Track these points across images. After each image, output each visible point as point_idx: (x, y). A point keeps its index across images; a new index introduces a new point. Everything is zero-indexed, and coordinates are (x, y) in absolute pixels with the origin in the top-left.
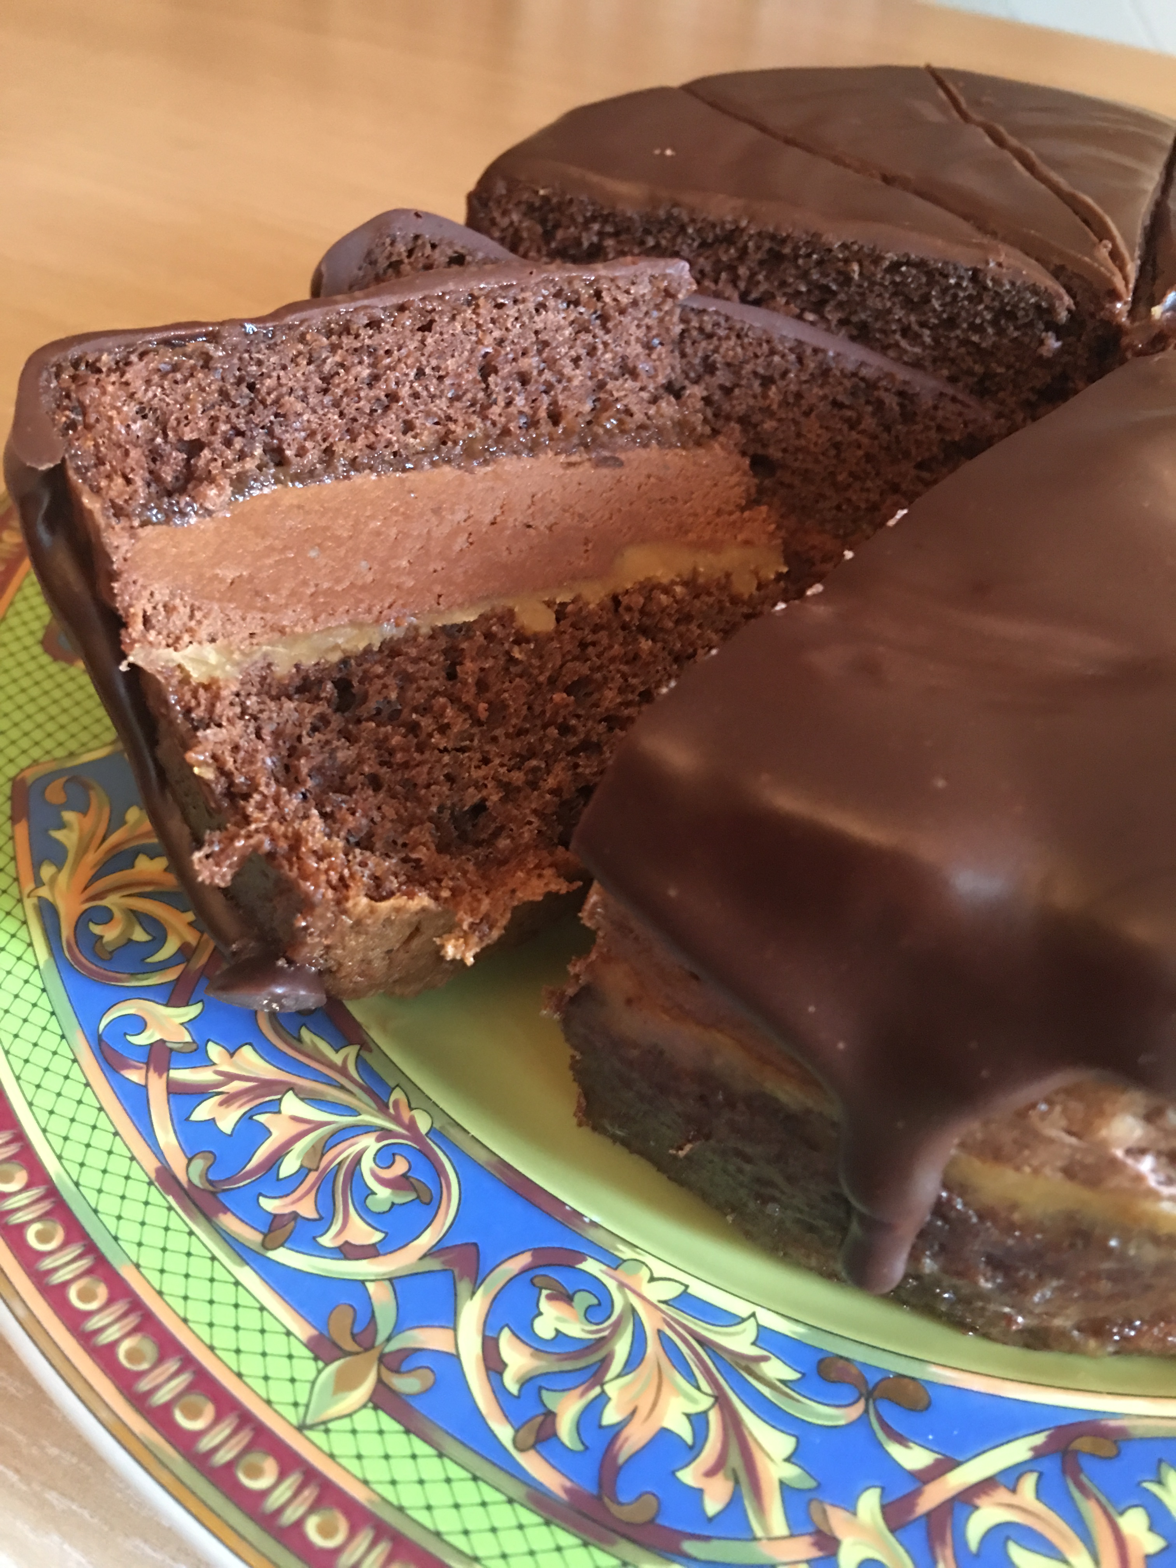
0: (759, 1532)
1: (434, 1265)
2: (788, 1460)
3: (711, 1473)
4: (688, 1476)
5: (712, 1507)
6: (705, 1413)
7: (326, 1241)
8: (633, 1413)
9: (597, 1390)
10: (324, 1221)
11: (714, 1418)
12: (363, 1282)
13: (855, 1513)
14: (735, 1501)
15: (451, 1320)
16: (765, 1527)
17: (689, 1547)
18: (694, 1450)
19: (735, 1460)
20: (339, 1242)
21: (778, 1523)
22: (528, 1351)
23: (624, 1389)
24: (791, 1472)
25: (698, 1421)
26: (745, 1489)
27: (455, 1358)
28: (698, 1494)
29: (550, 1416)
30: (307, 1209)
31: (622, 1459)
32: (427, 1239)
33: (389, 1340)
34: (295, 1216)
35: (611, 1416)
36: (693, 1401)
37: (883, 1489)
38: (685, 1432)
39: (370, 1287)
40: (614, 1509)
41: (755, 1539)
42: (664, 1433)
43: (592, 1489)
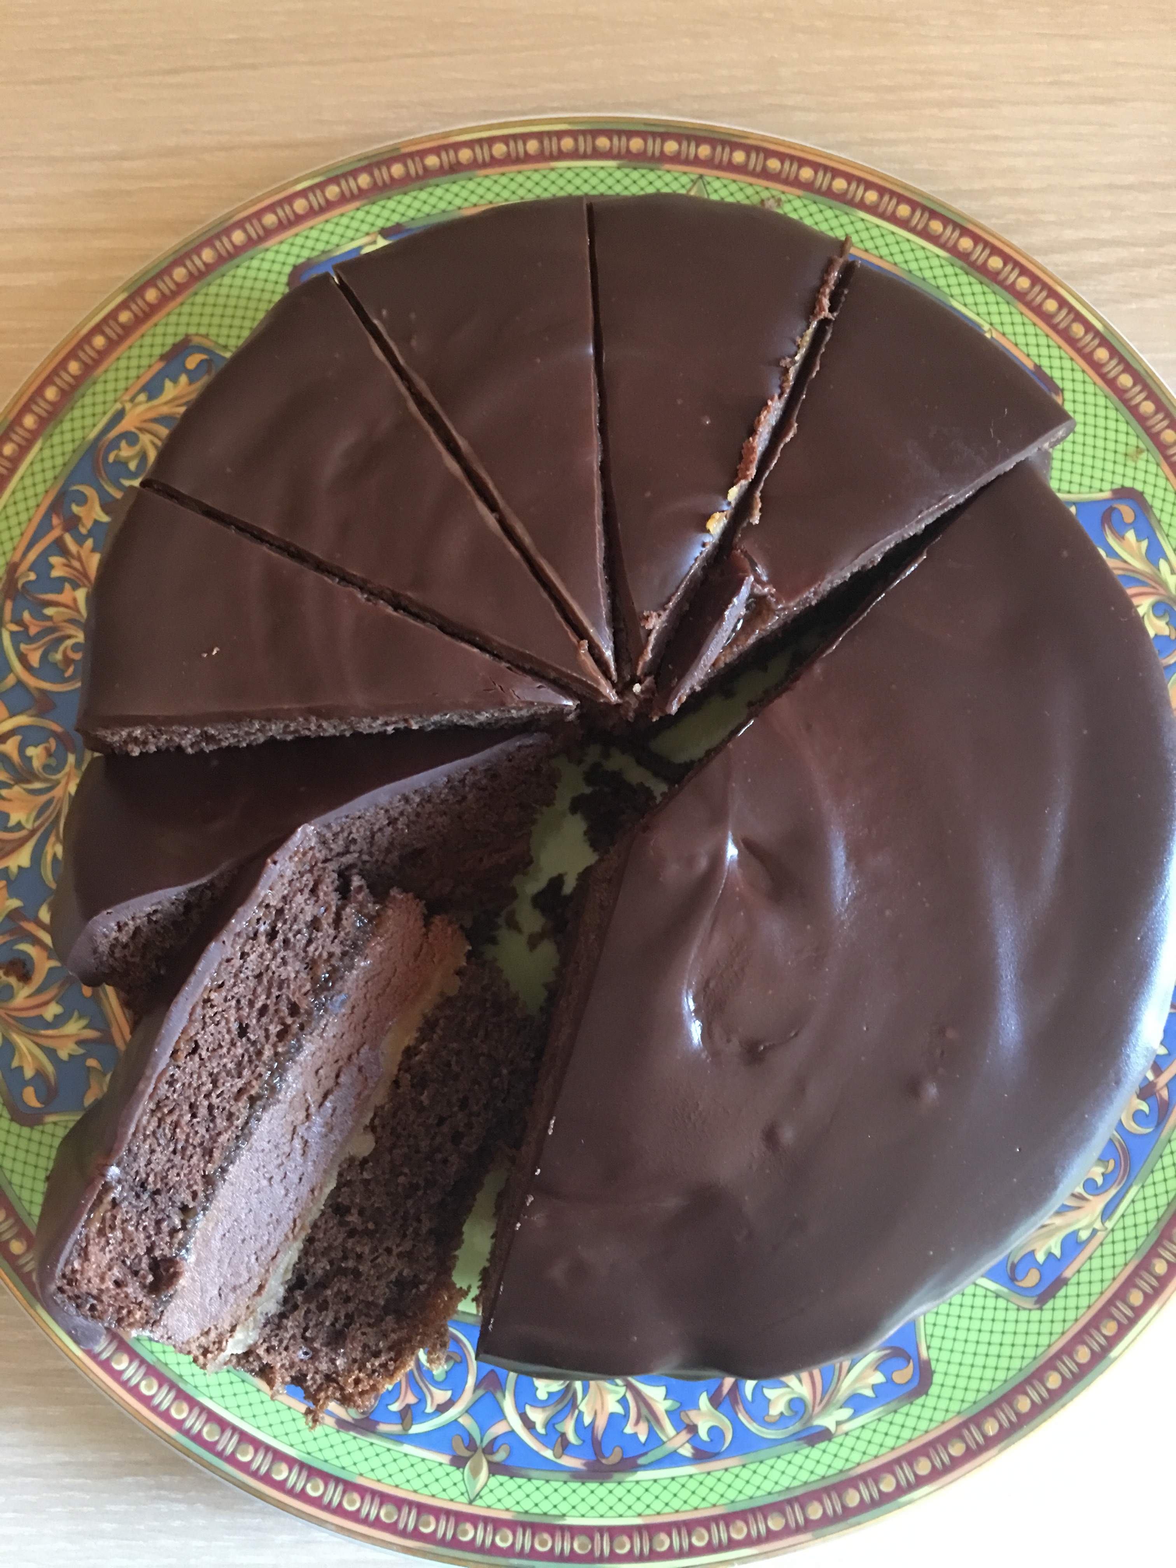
0: (664, 1439)
1: (480, 1392)
2: (665, 1399)
3: (637, 1422)
4: (628, 1430)
5: (643, 1438)
6: (624, 1397)
7: (429, 1409)
8: (596, 1414)
9: (577, 1412)
10: (422, 1400)
11: (629, 1397)
12: (456, 1420)
13: (699, 1409)
14: (651, 1432)
15: (501, 1415)
16: (666, 1435)
17: (641, 1461)
18: (626, 1416)
19: (644, 1411)
20: (434, 1407)
21: (670, 1430)
22: (540, 1410)
23: (587, 1404)
24: (668, 1404)
25: (623, 1401)
26: (653, 1423)
27: (512, 1432)
28: (635, 1435)
29: (563, 1435)
30: (411, 1399)
31: (599, 1437)
32: (471, 1381)
33: (482, 1441)
34: (408, 1407)
35: (587, 1420)
36: (616, 1392)
37: (707, 1391)
38: (619, 1409)
39: (461, 1420)
40: (604, 1461)
41: (664, 1443)
42: (612, 1415)
43: (593, 1458)
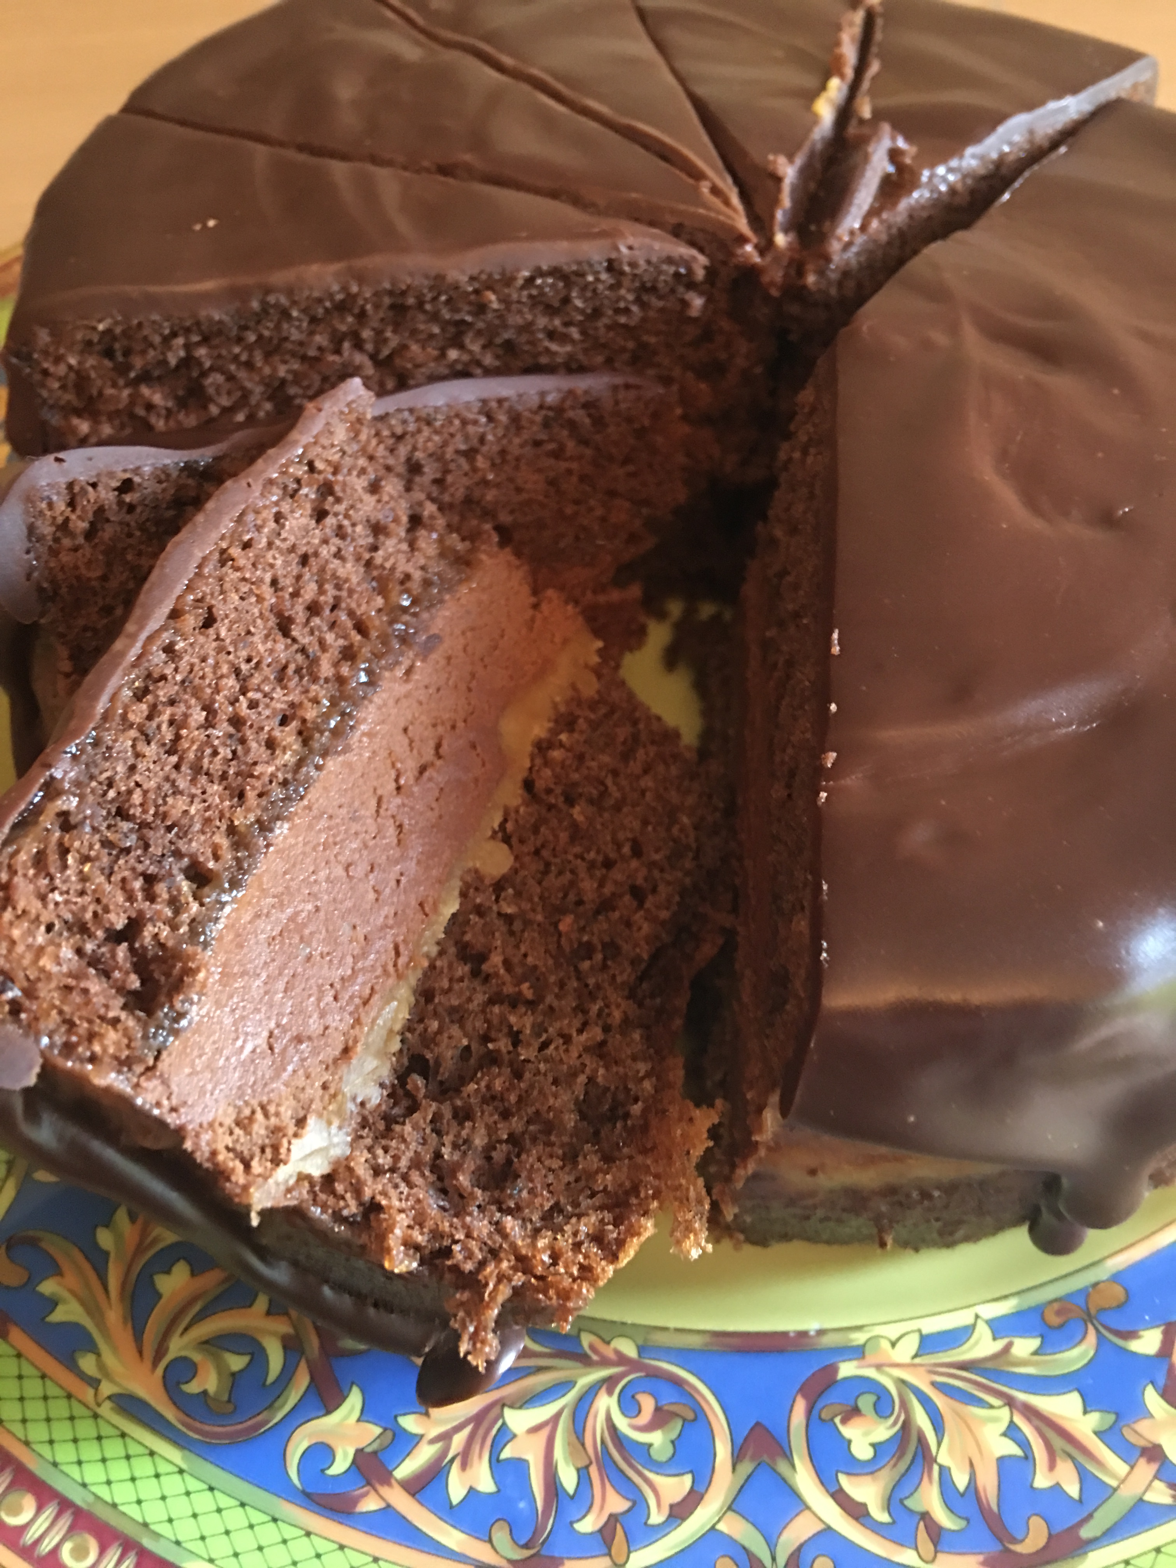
0: (1114, 1483)
1: (746, 1468)
2: (1085, 1412)
3: (1052, 1466)
4: (1042, 1481)
5: (1073, 1489)
6: (1012, 1425)
7: (656, 1517)
8: (971, 1465)
9: (936, 1468)
10: (638, 1503)
11: (1019, 1420)
12: (713, 1528)
13: (1152, 1416)
14: (1084, 1476)
15: (797, 1503)
16: (1113, 1476)
17: (1086, 1533)
18: (1028, 1456)
19: (1058, 1443)
20: (666, 1512)
21: (1119, 1466)
22: (868, 1478)
23: (951, 1451)
24: (1094, 1419)
25: (1012, 1432)
26: (1081, 1458)
27: (828, 1530)
28: (1057, 1488)
29: (925, 1516)
30: (617, 1504)
31: (995, 1507)
32: (723, 1451)
33: (774, 1559)
34: (613, 1518)
35: (961, 1481)
36: (996, 1420)
37: (1152, 1383)
38: (1011, 1449)
39: (722, 1527)
40: (1018, 1548)
41: (1115, 1490)
42: (1002, 1461)
43: (996, 1547)
